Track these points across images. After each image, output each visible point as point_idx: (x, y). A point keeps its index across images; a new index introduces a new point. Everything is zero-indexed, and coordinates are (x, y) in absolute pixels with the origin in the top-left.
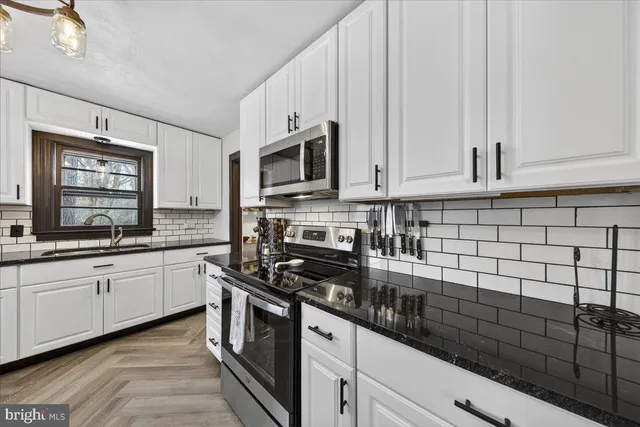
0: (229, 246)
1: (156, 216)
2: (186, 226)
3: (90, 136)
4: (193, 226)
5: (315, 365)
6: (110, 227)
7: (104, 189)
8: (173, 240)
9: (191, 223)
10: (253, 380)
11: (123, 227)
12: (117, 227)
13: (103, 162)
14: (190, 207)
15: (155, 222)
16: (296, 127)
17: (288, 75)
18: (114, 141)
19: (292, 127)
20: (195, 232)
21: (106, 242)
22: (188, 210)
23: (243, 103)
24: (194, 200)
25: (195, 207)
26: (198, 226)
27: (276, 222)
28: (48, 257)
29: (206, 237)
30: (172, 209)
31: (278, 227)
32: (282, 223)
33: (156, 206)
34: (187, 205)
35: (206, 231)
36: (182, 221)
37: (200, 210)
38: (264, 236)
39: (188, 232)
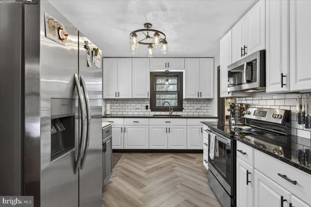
0: (217, 119)
1: (184, 102)
2: (196, 108)
3: (164, 71)
4: (199, 108)
5: (241, 168)
6: (169, 107)
7: (167, 91)
8: (191, 114)
9: (199, 106)
10: (219, 175)
11: (173, 107)
12: (171, 107)
13: (167, 80)
14: (198, 98)
15: (184, 105)
16: (245, 53)
17: (242, 25)
18: (170, 71)
19: (243, 54)
20: (200, 111)
21: (168, 113)
22: (197, 99)
23: (222, 41)
24: (200, 94)
25: (200, 97)
26: (202, 108)
27: (239, 105)
28: (155, 117)
29: (206, 114)
30: (190, 99)
31: (241, 108)
32: (244, 106)
33: (184, 98)
34: (196, 97)
35: (206, 111)
36: (195, 105)
37: (202, 99)
38: (233, 114)
39: (197, 111)
